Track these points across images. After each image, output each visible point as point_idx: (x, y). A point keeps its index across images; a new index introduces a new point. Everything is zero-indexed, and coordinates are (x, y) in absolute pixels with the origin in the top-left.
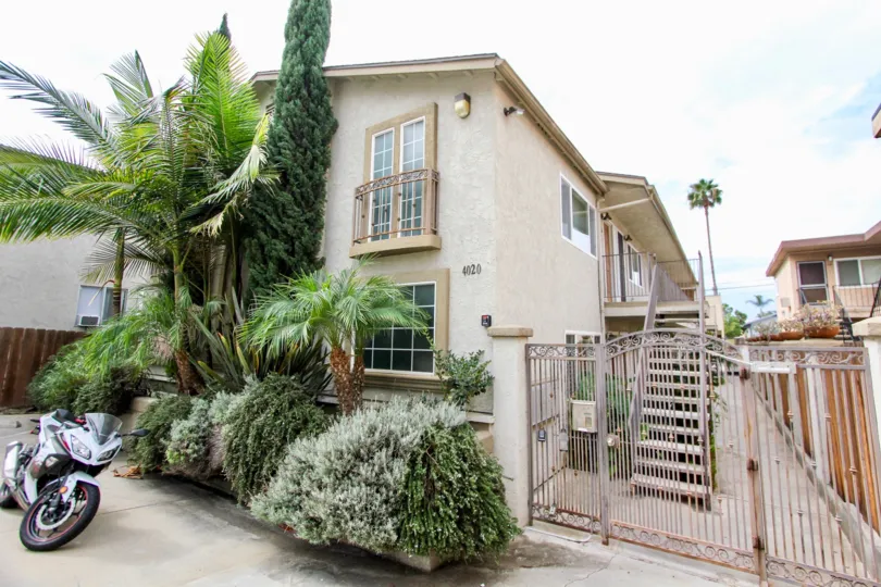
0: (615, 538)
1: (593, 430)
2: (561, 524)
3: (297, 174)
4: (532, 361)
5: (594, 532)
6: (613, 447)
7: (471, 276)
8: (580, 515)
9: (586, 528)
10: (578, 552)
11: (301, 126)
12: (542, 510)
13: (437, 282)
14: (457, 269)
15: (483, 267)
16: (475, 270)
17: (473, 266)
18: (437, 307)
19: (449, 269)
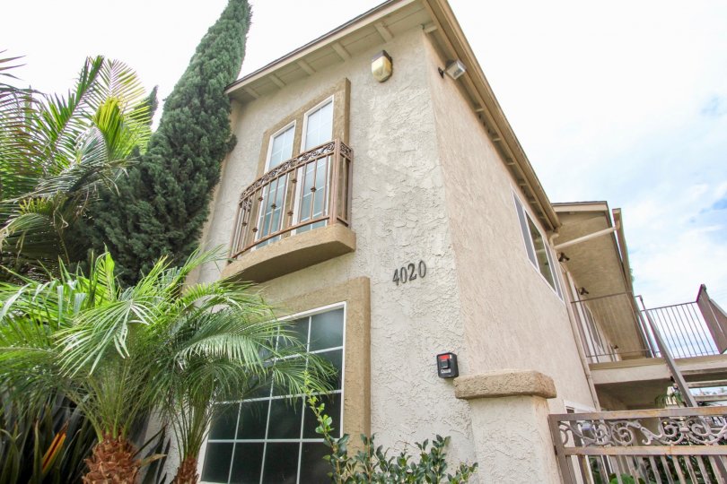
3: (166, 181)
7: (408, 285)
11: (183, 131)
13: (349, 303)
14: (381, 277)
15: (429, 264)
16: (416, 272)
17: (412, 265)
18: (347, 350)
19: (369, 279)
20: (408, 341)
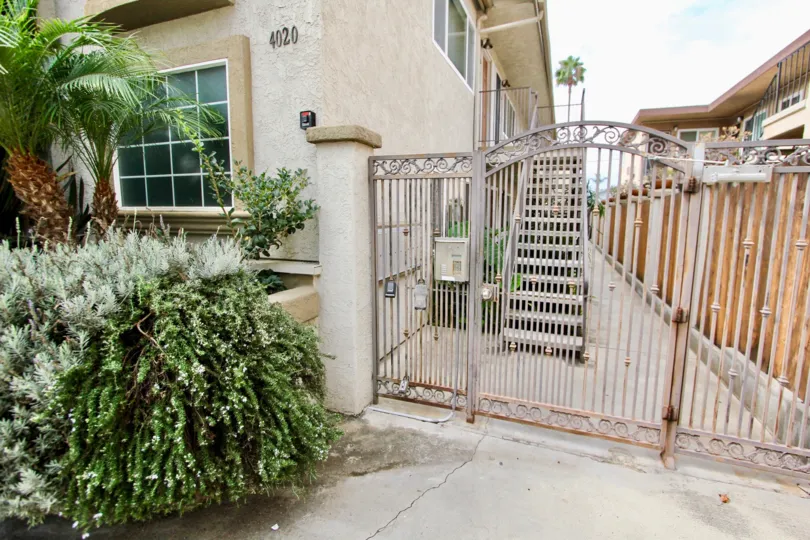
0: (483, 414)
1: (463, 278)
2: (413, 401)
4: (379, 182)
5: (457, 409)
6: (489, 301)
7: (283, 49)
8: (440, 389)
9: (447, 403)
10: (434, 437)
12: (390, 385)
13: (230, 60)
14: (260, 38)
15: (301, 31)
16: (289, 37)
17: (286, 29)
18: (231, 104)
19: (248, 39)
20: (281, 100)
